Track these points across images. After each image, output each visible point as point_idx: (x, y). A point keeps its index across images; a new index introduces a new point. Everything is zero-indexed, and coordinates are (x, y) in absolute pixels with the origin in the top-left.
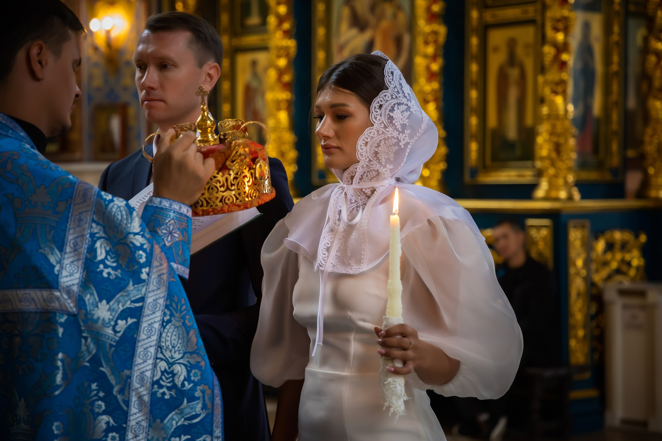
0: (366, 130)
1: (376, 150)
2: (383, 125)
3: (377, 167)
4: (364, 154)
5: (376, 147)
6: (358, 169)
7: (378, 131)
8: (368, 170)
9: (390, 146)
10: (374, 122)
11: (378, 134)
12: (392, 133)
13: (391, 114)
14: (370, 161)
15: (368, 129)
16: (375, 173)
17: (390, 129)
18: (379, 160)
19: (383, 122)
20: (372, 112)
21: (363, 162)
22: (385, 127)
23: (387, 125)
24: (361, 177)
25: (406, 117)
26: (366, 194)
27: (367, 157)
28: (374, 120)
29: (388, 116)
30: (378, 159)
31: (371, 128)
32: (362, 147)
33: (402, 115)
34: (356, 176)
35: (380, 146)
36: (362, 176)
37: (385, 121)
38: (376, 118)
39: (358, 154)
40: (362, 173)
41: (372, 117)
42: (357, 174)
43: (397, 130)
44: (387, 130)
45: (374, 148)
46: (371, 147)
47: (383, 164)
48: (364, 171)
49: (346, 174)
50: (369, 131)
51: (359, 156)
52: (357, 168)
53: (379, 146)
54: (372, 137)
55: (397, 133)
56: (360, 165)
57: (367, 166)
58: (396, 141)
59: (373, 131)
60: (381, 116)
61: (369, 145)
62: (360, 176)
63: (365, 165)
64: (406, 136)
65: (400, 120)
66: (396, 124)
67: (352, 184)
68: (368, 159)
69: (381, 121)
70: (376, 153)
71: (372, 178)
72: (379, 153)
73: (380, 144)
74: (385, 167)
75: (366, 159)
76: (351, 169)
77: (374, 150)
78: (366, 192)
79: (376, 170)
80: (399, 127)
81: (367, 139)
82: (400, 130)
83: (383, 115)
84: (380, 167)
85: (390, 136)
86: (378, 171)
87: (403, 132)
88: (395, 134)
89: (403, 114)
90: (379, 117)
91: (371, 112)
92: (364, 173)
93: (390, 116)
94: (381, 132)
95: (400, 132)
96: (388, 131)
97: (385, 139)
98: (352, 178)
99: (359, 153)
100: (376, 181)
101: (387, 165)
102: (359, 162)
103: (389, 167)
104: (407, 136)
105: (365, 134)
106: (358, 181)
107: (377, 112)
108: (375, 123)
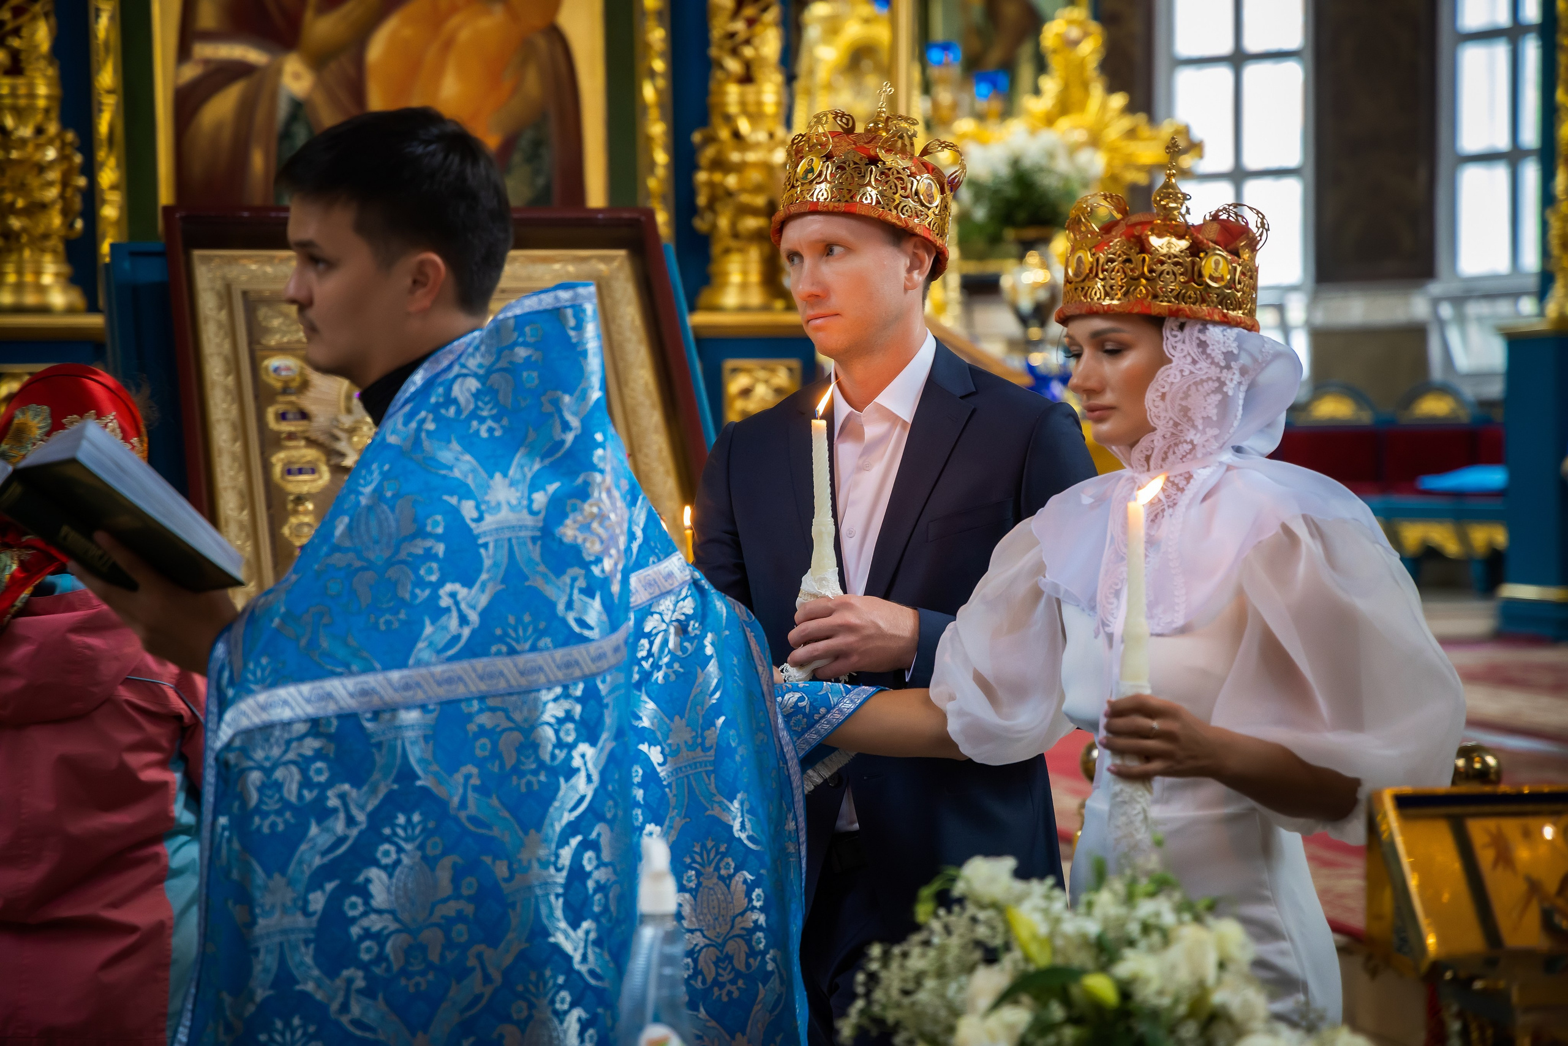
0: (1159, 372)
1: (1184, 403)
2: (1189, 360)
3: (1191, 435)
4: (1163, 414)
5: (1182, 399)
6: (1155, 442)
7: (1182, 371)
8: (1174, 442)
9: (1208, 394)
10: (1171, 354)
11: (1183, 376)
12: (1207, 373)
13: (1203, 338)
14: (1176, 424)
15: (1163, 369)
16: (1188, 447)
17: (1203, 364)
18: (1193, 421)
19: (1189, 354)
20: (1167, 338)
21: (1162, 427)
22: (1194, 362)
23: (1196, 359)
24: (1164, 456)
25: (1232, 339)
26: (1177, 485)
27: (1168, 418)
28: (1172, 351)
29: (1198, 342)
30: (1190, 419)
31: (1168, 366)
32: (1156, 404)
33: (1224, 336)
34: (1154, 455)
35: (1190, 396)
36: (1166, 453)
37: (1192, 349)
38: (1174, 348)
39: (1151, 418)
40: (1165, 449)
41: (1167, 348)
42: (1156, 451)
43: (1217, 365)
44: (1198, 366)
45: (1178, 402)
46: (1173, 401)
47: (1200, 427)
48: (1167, 446)
49: (1137, 453)
50: (1166, 373)
51: (1153, 421)
52: (1153, 441)
53: (1186, 396)
54: (1172, 383)
55: (1218, 370)
56: (1158, 434)
57: (1173, 434)
58: (1217, 384)
59: (1171, 372)
60: (1184, 342)
61: (1168, 398)
62: (1162, 455)
63: (1169, 434)
64: (1234, 374)
65: (1221, 346)
66: (1213, 355)
67: (1148, 470)
68: (1171, 422)
69: (1185, 353)
70: (1185, 410)
71: (1184, 456)
72: (1190, 409)
73: (1189, 393)
74: (1204, 432)
75: (1168, 422)
76: (1144, 442)
77: (1180, 405)
78: (1176, 482)
79: (1188, 440)
80: (1220, 358)
81: (1164, 388)
82: (1223, 364)
83: (1187, 341)
84: (1195, 434)
85: (1204, 377)
86: (1191, 442)
87: (1228, 367)
88: (1214, 372)
89: (1225, 333)
90: (1180, 346)
91: (1165, 339)
92: (1169, 447)
93: (1201, 341)
94: (1186, 373)
95: (1222, 368)
96: (1200, 368)
97: (1196, 383)
98: (1148, 459)
99: (1153, 415)
100: (1192, 460)
101: (1207, 430)
102: (1154, 429)
103: (1212, 432)
104: (1236, 372)
105: (1160, 379)
106: (1160, 462)
107: (1175, 336)
108: (1173, 356)
